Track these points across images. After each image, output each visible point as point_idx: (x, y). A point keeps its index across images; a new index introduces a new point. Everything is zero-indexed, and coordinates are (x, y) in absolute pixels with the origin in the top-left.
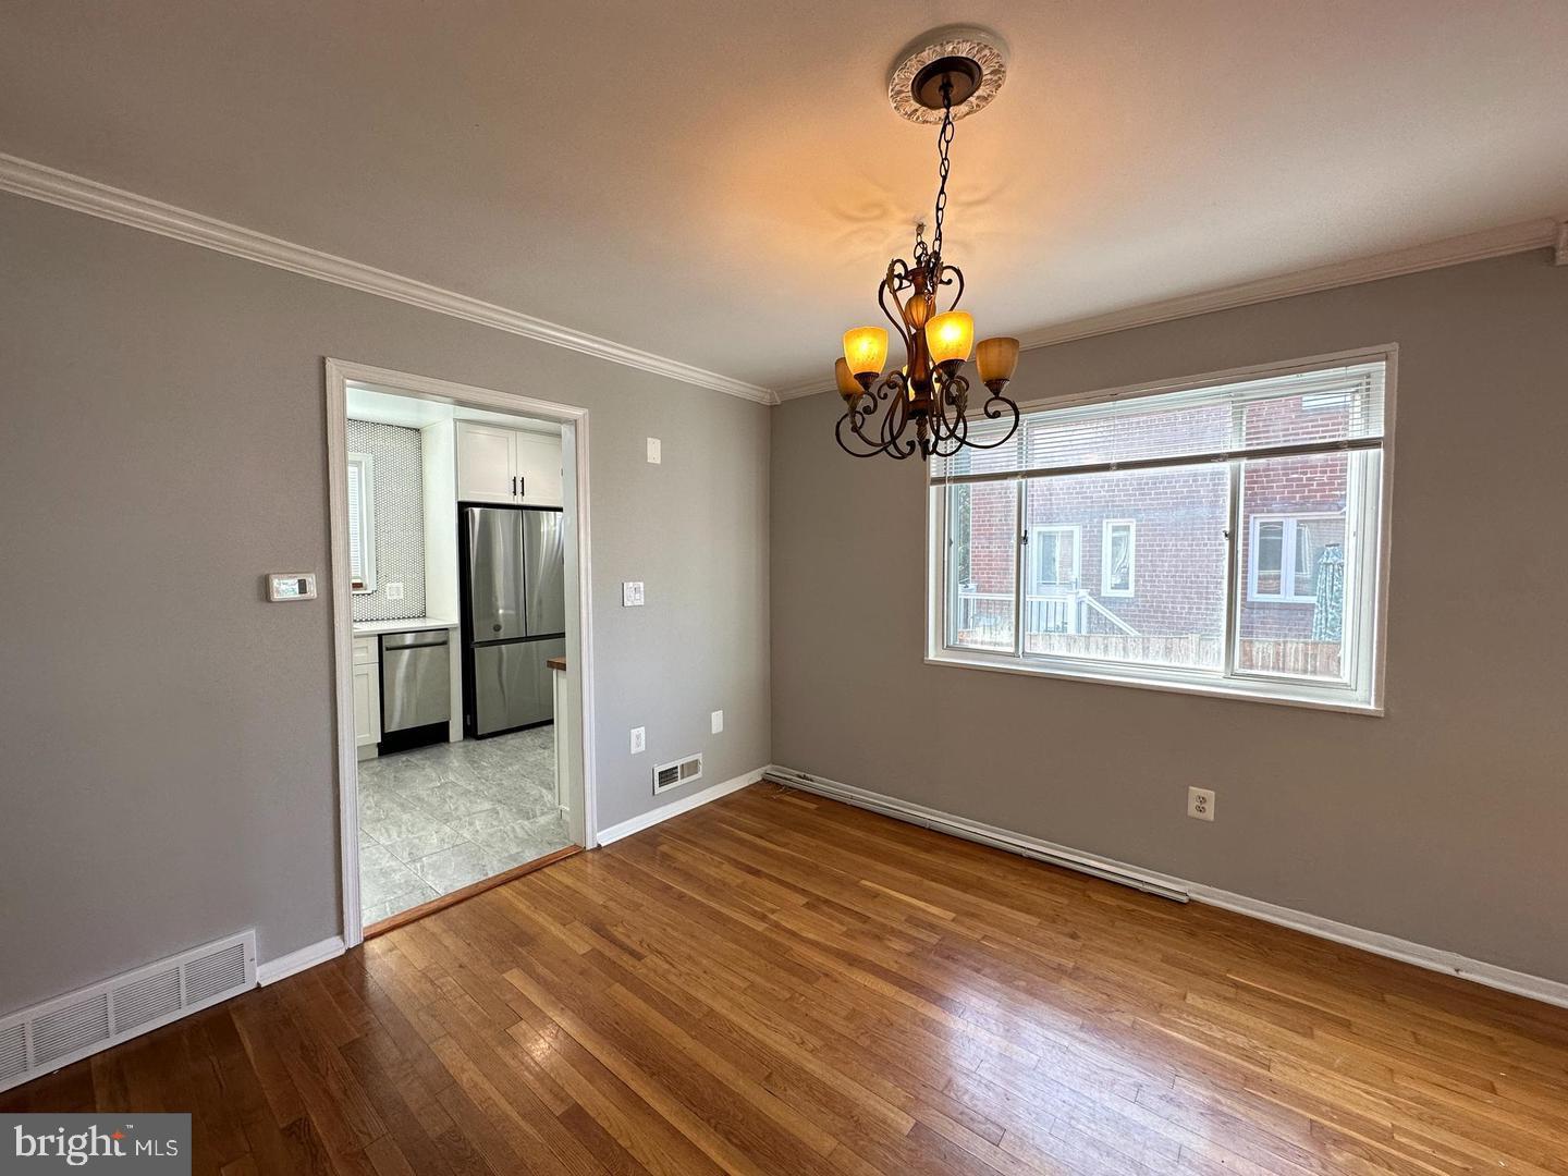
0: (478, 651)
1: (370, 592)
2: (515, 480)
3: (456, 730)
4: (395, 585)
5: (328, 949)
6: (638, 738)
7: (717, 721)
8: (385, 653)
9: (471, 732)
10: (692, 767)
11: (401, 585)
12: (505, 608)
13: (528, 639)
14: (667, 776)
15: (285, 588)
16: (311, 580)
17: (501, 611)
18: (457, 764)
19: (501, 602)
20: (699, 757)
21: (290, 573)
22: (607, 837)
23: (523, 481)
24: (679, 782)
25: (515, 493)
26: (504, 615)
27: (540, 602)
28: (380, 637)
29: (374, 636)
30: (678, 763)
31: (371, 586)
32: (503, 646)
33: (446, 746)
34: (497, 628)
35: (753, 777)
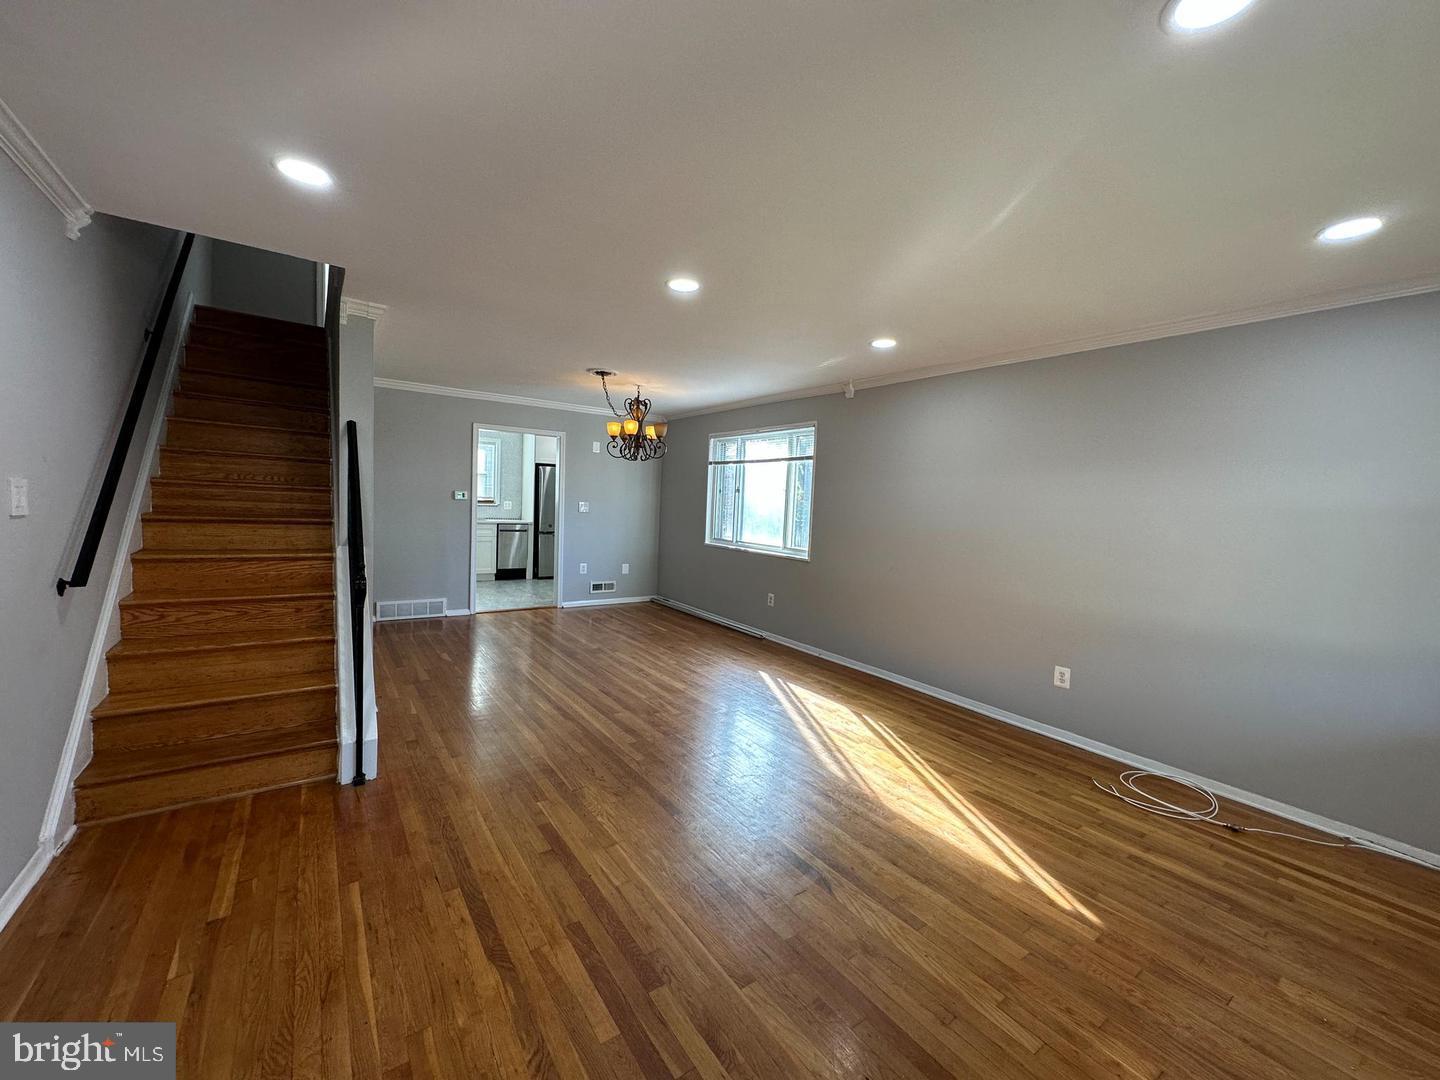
3: (529, 573)
5: (465, 612)
6: (583, 568)
7: (625, 569)
8: (499, 533)
9: (536, 576)
10: (611, 586)
14: (597, 587)
15: (459, 496)
16: (466, 493)
20: (614, 582)
21: (461, 490)
22: (566, 604)
24: (603, 591)
28: (498, 525)
29: (496, 524)
30: (603, 583)
35: (647, 598)
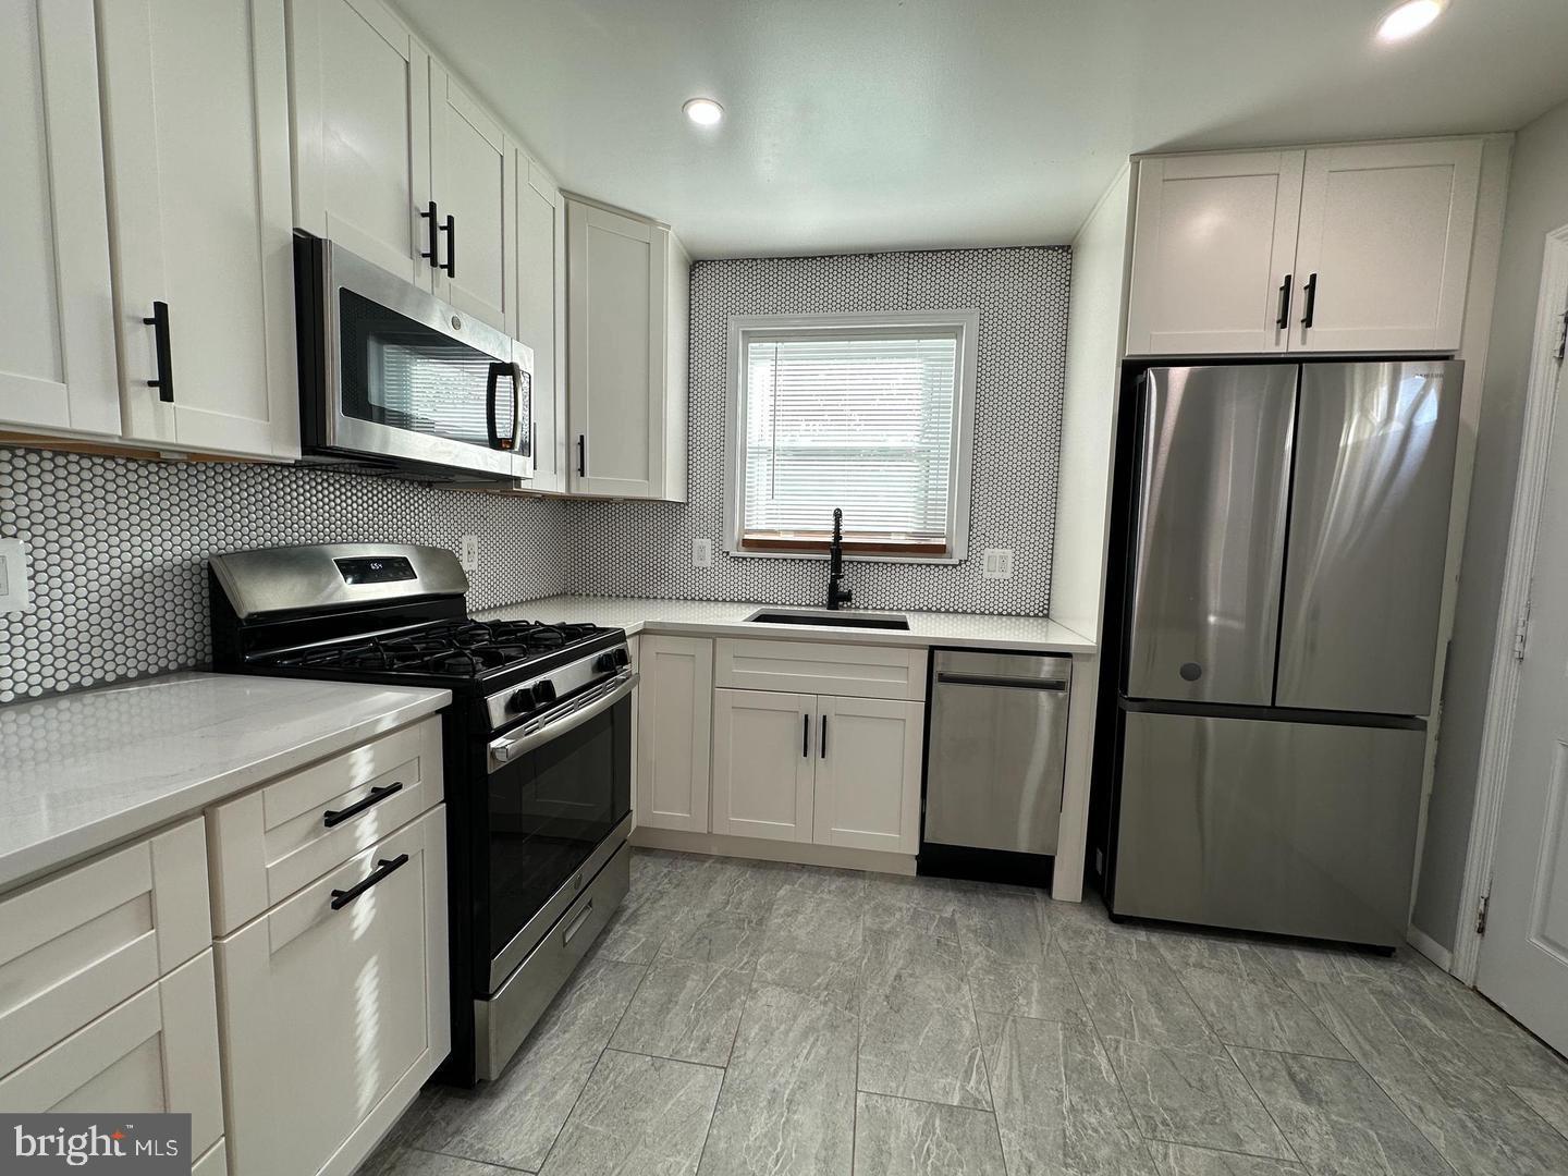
0: (1134, 721)
1: (955, 561)
2: (1286, 289)
3: (1069, 875)
4: (998, 551)
8: (936, 685)
9: (1099, 885)
11: (1009, 552)
12: (1222, 614)
13: (1275, 713)
17: (1212, 619)
18: (1034, 1011)
19: (1214, 599)
23: (1311, 288)
25: (1283, 322)
26: (1221, 629)
27: (1314, 615)
28: (932, 650)
29: (920, 647)
31: (959, 553)
32: (1210, 720)
33: (1040, 906)
34: (1192, 673)
